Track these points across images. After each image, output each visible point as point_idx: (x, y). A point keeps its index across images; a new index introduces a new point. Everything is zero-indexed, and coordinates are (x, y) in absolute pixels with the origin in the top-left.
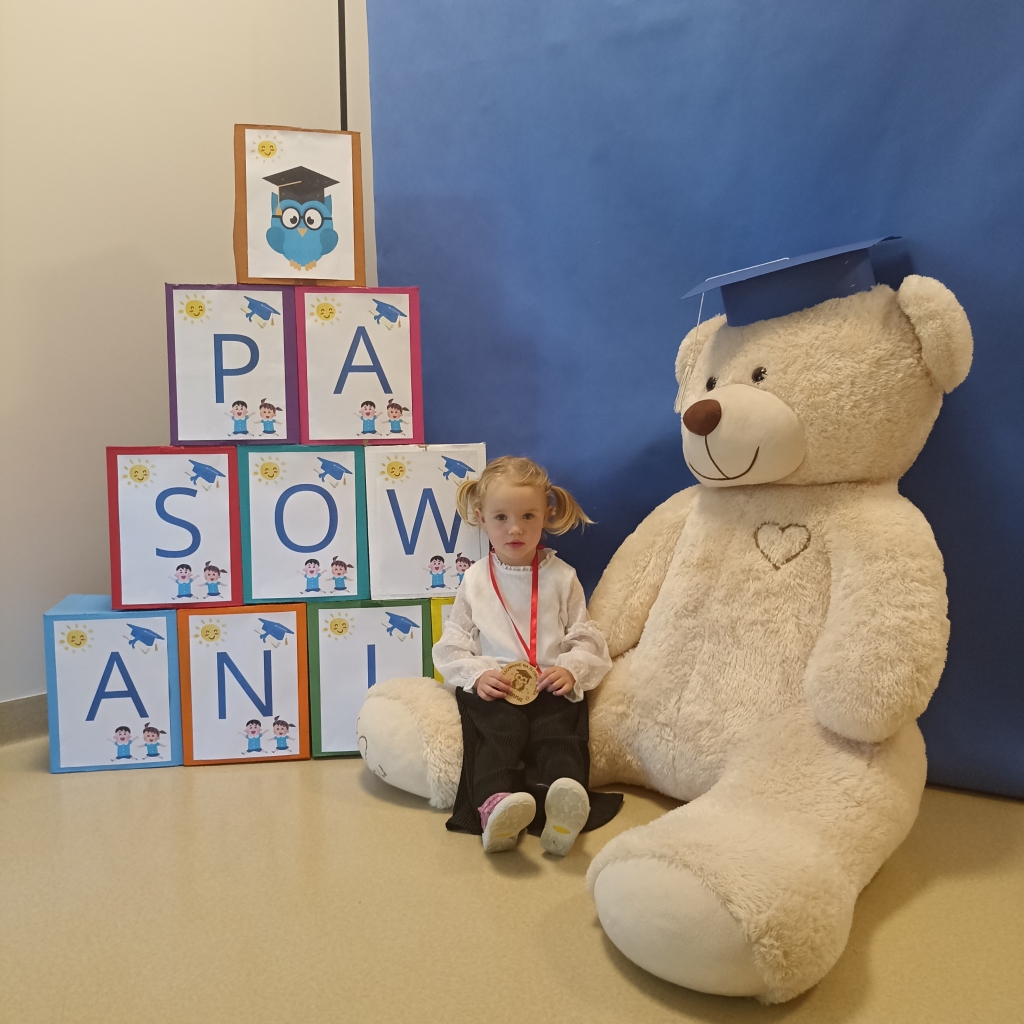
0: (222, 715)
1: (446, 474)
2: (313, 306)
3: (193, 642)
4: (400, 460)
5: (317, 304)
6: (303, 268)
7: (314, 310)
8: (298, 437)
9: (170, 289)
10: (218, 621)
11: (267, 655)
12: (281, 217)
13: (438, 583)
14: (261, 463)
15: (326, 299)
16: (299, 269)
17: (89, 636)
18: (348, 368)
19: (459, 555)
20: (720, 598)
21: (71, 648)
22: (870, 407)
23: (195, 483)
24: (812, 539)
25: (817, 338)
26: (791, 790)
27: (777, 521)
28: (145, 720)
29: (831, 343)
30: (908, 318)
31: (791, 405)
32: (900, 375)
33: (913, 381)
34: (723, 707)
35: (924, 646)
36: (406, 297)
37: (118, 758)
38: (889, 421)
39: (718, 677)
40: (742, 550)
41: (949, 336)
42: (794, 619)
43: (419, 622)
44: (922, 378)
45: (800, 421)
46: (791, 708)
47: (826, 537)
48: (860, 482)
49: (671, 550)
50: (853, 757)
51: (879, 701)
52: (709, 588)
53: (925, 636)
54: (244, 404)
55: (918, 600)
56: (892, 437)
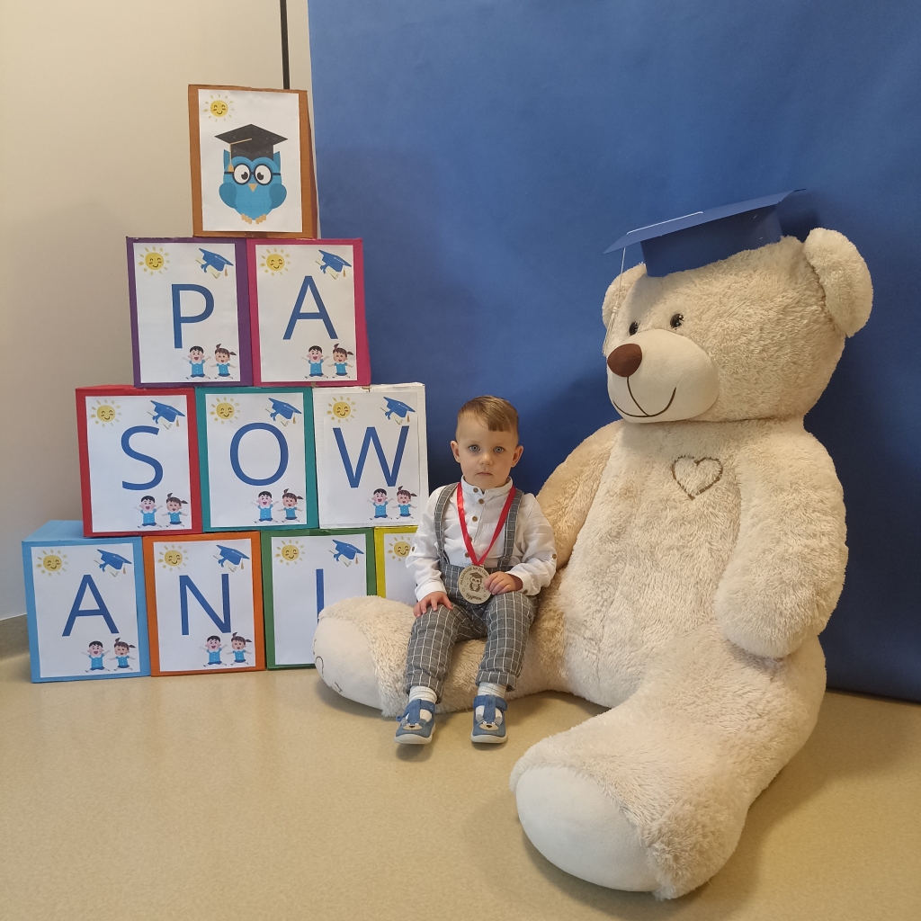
0: (185, 631)
1: (388, 414)
2: (263, 257)
3: (157, 566)
4: (345, 400)
5: (267, 255)
6: (254, 221)
7: (265, 261)
8: (250, 379)
9: (131, 242)
10: (180, 547)
11: (225, 578)
12: (232, 173)
13: (381, 513)
14: (217, 404)
15: (275, 250)
16: (251, 223)
17: (63, 560)
18: (297, 315)
19: (400, 488)
20: (641, 525)
21: (47, 571)
22: (778, 351)
23: (157, 422)
24: (724, 471)
25: (729, 288)
26: (699, 702)
27: (692, 455)
28: (116, 636)
29: (742, 292)
30: (813, 268)
31: (706, 349)
32: (805, 322)
33: (818, 326)
34: (643, 624)
35: (823, 571)
36: (350, 248)
37: (92, 669)
38: (794, 363)
39: (638, 597)
40: (661, 481)
41: (850, 285)
42: (707, 544)
43: (363, 549)
44: (825, 323)
45: (713, 363)
46: (703, 625)
47: (737, 470)
48: (768, 419)
49: (598, 479)
50: (757, 672)
51: (782, 622)
52: (631, 516)
53: (826, 563)
54: (200, 349)
55: (819, 529)
56: (798, 378)
